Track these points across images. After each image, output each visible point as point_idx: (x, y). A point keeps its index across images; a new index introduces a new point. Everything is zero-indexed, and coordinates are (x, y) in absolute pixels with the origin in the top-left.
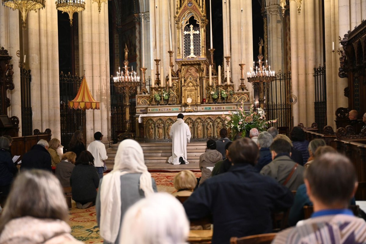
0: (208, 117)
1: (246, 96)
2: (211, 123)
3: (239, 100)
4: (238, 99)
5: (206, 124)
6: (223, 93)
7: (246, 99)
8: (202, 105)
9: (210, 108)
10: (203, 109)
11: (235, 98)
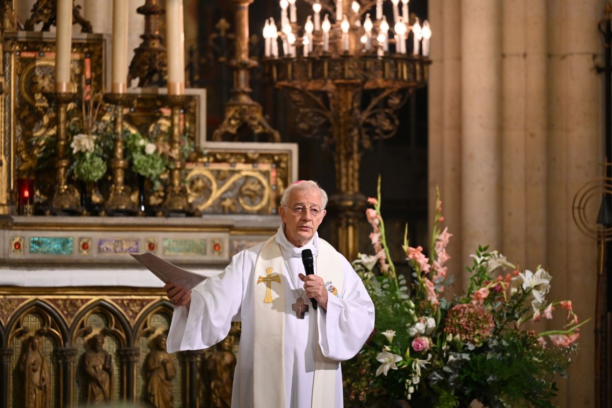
0: (95, 298)
1: (266, 174)
2: (109, 346)
3: (222, 199)
4: (216, 194)
5: (79, 344)
6: (143, 150)
7: (267, 192)
8: (18, 219)
9: (65, 242)
10: (18, 245)
11: (200, 184)
